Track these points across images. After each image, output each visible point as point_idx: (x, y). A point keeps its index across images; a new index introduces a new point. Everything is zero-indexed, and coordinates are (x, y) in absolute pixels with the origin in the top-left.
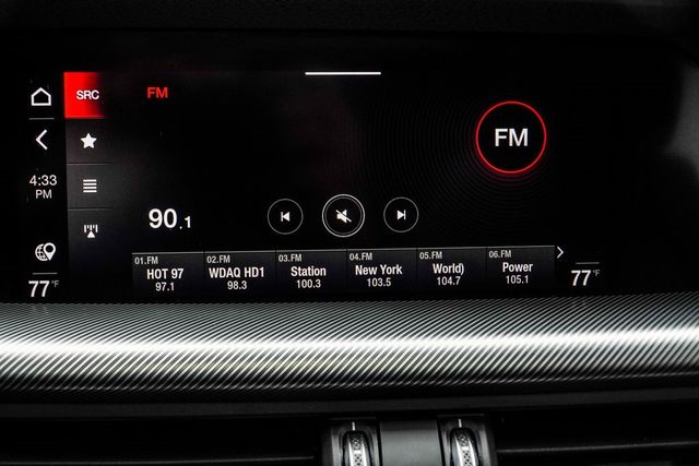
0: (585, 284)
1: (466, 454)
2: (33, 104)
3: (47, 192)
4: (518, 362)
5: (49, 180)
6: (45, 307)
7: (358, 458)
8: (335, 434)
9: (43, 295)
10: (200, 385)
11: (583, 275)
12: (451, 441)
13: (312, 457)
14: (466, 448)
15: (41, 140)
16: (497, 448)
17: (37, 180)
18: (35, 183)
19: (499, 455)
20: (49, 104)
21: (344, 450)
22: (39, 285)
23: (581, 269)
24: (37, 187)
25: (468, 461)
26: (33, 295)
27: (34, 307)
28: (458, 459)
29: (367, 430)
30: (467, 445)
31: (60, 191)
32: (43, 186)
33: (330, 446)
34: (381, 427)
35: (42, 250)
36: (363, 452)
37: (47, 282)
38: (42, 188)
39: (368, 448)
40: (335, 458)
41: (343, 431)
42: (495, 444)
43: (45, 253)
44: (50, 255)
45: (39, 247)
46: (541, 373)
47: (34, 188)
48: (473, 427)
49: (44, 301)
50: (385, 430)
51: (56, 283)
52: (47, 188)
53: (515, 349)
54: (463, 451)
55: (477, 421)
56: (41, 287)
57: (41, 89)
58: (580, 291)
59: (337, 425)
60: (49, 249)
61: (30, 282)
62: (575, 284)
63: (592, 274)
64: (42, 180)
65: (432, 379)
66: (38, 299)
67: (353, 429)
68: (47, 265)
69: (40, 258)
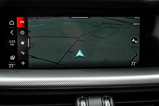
0: (134, 65)
1: (108, 103)
2: (10, 24)
3: (13, 44)
5: (14, 41)
6: (12, 70)
7: (83, 104)
8: (78, 99)
9: (12, 67)
10: (46, 88)
11: (134, 63)
12: (104, 100)
13: (73, 104)
14: (107, 102)
16: (114, 102)
18: (10, 42)
19: (115, 103)
20: (14, 24)
21: (80, 102)
22: (11, 65)
25: (108, 105)
26: (10, 67)
27: (10, 70)
28: (106, 104)
29: (85, 98)
30: (108, 101)
31: (16, 44)
33: (77, 101)
34: (88, 97)
36: (84, 103)
37: (13, 65)
38: (12, 43)
39: (86, 102)
40: (78, 104)
41: (80, 98)
42: (114, 101)
43: (13, 58)
44: (14, 58)
45: (11, 57)
46: (124, 85)
47: (10, 43)
48: (109, 97)
49: (12, 69)
50: (89, 98)
51: (15, 65)
52: (13, 43)
53: (118, 80)
54: (107, 103)
55: (110, 96)
56: (11, 66)
57: (12, 21)
58: (133, 67)
59: (78, 97)
60: (13, 57)
61: (9, 65)
62: (132, 65)
63: (136, 63)
64: (12, 41)
65: (100, 86)
66: (11, 68)
67: (82, 98)
68: (13, 61)
69: (11, 59)
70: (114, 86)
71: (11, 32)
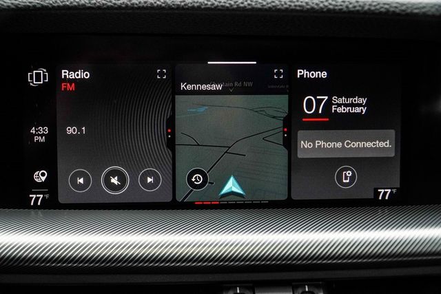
0: (387, 198)
3: (42, 138)
5: (43, 130)
6: (40, 212)
9: (39, 204)
10: (140, 263)
11: (385, 193)
17: (35, 130)
18: (34, 132)
22: (36, 197)
23: (384, 189)
24: (35, 135)
26: (32, 204)
27: (32, 211)
29: (247, 292)
31: (51, 137)
34: (256, 290)
35: (38, 175)
37: (42, 196)
38: (39, 135)
41: (231, 293)
43: (40, 177)
44: (43, 179)
45: (37, 173)
48: (316, 291)
49: (39, 208)
50: (259, 292)
51: (47, 196)
52: (42, 135)
55: (318, 287)
56: (37, 199)
58: (384, 203)
59: (228, 289)
60: (43, 175)
61: (31, 196)
62: (380, 198)
63: (391, 192)
64: (39, 130)
65: (289, 260)
66: (36, 207)
67: (238, 291)
68: (42, 185)
69: (36, 180)
70: (325, 260)
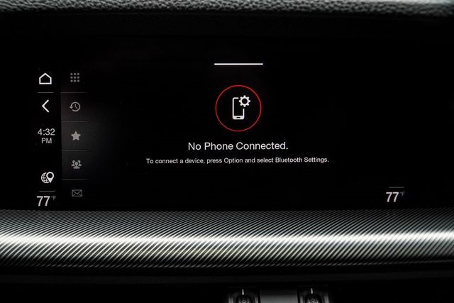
0: (395, 201)
2: (40, 83)
4: (350, 251)
5: (51, 132)
6: (47, 213)
8: (231, 297)
9: (46, 205)
11: (393, 196)
15: (45, 106)
17: (42, 132)
18: (41, 133)
20: (51, 83)
22: (44, 199)
23: (392, 191)
24: (43, 136)
26: (39, 205)
27: (40, 213)
29: (252, 294)
31: (57, 138)
32: (46, 135)
34: (261, 293)
35: (45, 176)
37: (49, 197)
38: (46, 137)
41: (236, 295)
43: (48, 178)
44: (50, 180)
45: (44, 174)
47: (40, 137)
49: (47, 209)
51: (54, 197)
52: (49, 137)
55: (323, 289)
58: (391, 206)
59: (232, 291)
60: (50, 176)
61: (38, 197)
62: (388, 201)
63: (399, 195)
64: (46, 132)
65: (294, 263)
66: (43, 208)
67: (243, 293)
68: (48, 186)
69: (44, 181)
70: (330, 263)
71: (43, 106)
